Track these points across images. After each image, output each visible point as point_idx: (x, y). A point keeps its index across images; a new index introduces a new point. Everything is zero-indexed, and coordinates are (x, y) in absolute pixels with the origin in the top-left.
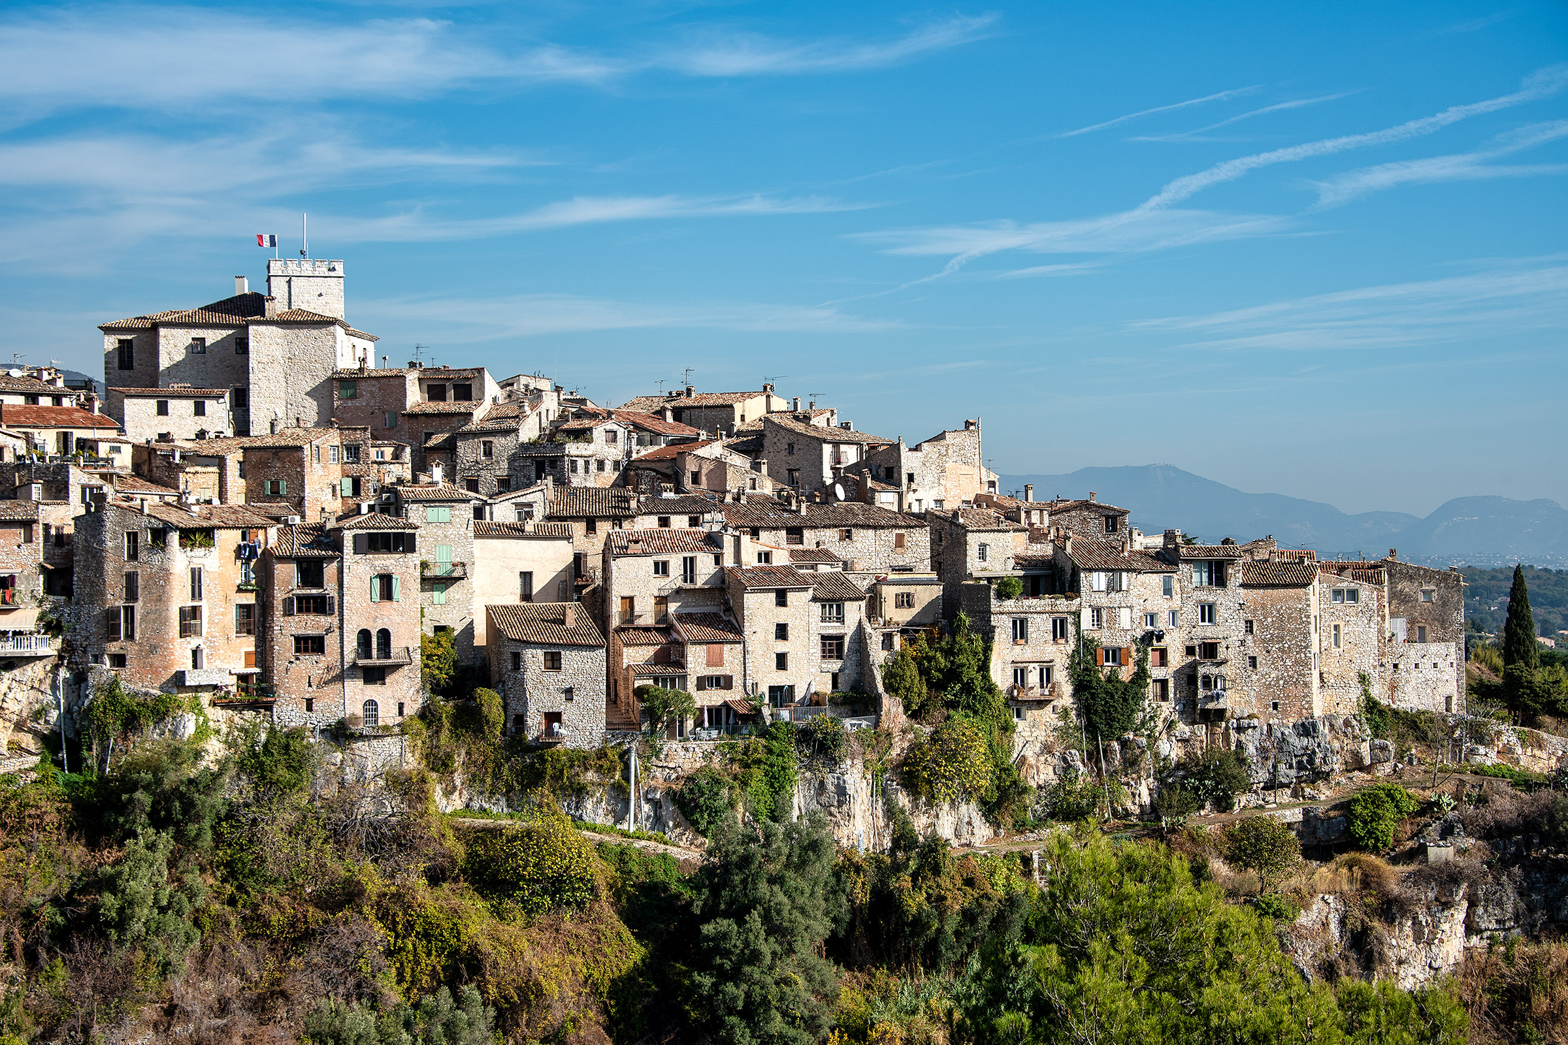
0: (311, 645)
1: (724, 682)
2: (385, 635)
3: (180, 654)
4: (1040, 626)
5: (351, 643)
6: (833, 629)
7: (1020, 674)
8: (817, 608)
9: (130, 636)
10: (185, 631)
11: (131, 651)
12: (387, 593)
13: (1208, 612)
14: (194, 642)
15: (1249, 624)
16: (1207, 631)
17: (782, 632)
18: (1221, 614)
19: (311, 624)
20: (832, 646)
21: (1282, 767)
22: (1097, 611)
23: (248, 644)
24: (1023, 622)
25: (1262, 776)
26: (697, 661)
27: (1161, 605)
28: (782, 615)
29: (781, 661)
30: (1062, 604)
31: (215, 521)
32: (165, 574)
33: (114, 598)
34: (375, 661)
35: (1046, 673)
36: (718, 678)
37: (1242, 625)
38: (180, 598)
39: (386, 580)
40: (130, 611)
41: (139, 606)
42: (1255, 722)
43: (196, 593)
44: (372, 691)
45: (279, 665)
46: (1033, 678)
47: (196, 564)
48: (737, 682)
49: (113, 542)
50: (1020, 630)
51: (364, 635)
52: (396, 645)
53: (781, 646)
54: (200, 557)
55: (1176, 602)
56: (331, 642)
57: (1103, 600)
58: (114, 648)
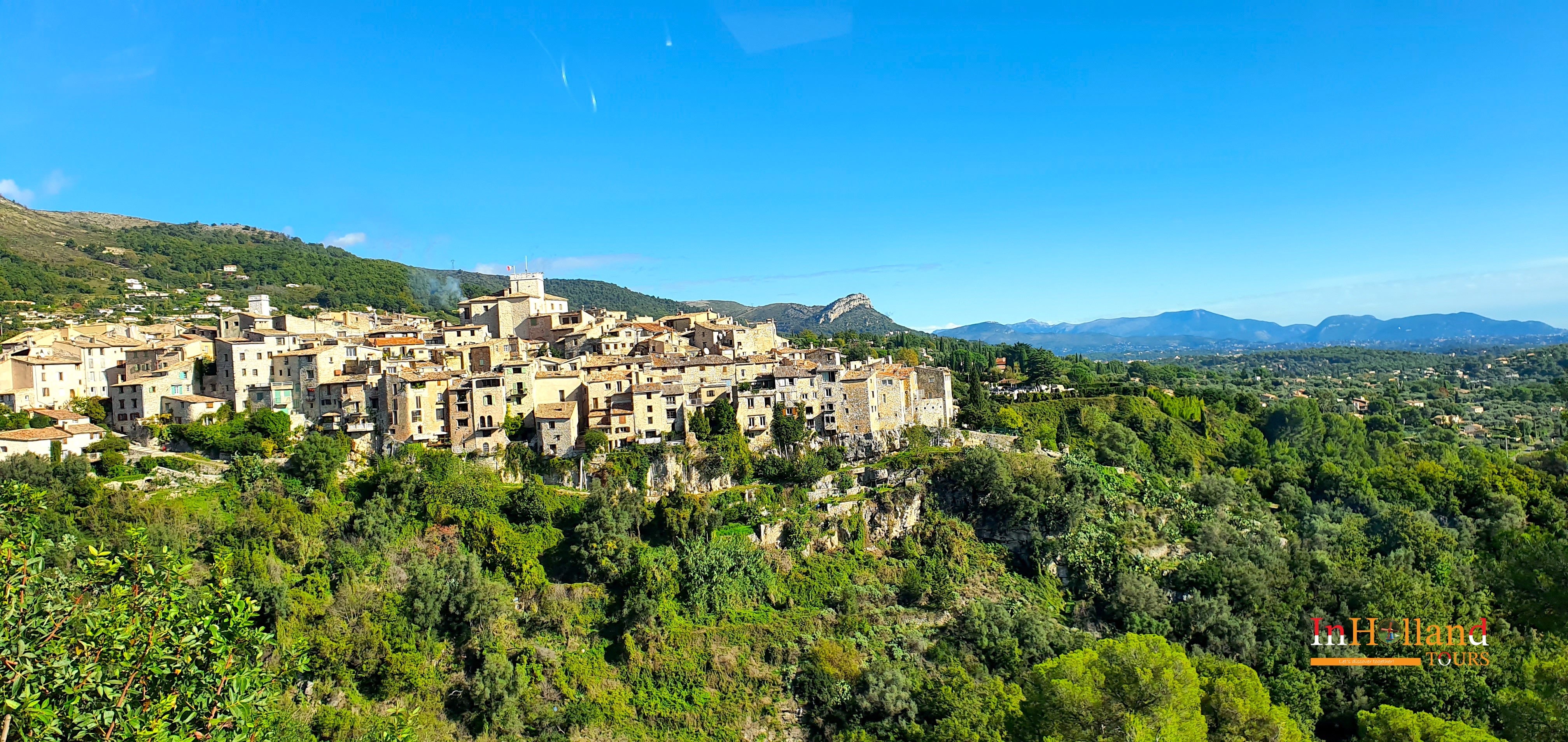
0: (463, 422)
1: (626, 430)
2: (490, 418)
3: (413, 428)
4: (759, 400)
5: (478, 421)
6: (671, 407)
7: (752, 421)
8: (664, 399)
9: (396, 423)
10: (414, 420)
11: (397, 428)
12: (490, 402)
13: (829, 392)
14: (418, 423)
15: (845, 395)
16: (830, 400)
17: (650, 409)
18: (833, 392)
19: (463, 415)
20: (671, 413)
21: (860, 452)
22: (783, 394)
23: (442, 423)
24: (752, 400)
25: (851, 455)
26: (615, 422)
27: (809, 390)
28: (650, 402)
29: (650, 420)
30: (769, 392)
31: (426, 379)
32: (406, 399)
33: (391, 409)
34: (487, 428)
35: (763, 420)
36: (625, 428)
37: (842, 397)
38: (412, 407)
39: (489, 397)
40: (396, 413)
41: (398, 411)
42: (848, 434)
43: (419, 405)
44: (486, 439)
45: (452, 431)
46: (757, 421)
47: (418, 395)
48: (632, 429)
49: (390, 388)
50: (751, 403)
51: (482, 418)
52: (494, 423)
53: (650, 414)
54: (420, 392)
55: (816, 389)
56: (470, 421)
57: (784, 390)
58: (391, 427)
